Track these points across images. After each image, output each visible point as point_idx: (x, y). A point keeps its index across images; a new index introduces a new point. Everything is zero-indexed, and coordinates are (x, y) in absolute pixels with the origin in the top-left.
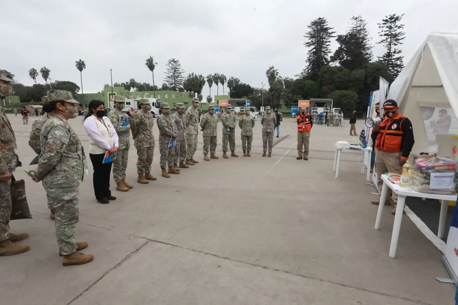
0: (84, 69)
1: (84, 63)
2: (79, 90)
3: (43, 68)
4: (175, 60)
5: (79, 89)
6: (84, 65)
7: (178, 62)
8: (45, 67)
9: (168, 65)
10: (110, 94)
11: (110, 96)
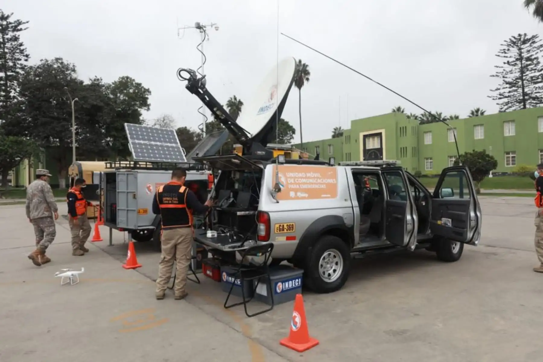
0: (305, 82)
1: (308, 68)
2: (294, 135)
3: (233, 97)
4: (528, 37)
5: (294, 132)
6: (307, 73)
7: (536, 40)
8: (235, 96)
9: (504, 55)
10: (365, 137)
11: (367, 140)
